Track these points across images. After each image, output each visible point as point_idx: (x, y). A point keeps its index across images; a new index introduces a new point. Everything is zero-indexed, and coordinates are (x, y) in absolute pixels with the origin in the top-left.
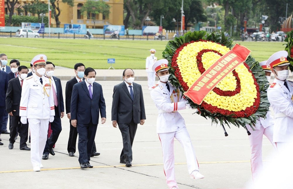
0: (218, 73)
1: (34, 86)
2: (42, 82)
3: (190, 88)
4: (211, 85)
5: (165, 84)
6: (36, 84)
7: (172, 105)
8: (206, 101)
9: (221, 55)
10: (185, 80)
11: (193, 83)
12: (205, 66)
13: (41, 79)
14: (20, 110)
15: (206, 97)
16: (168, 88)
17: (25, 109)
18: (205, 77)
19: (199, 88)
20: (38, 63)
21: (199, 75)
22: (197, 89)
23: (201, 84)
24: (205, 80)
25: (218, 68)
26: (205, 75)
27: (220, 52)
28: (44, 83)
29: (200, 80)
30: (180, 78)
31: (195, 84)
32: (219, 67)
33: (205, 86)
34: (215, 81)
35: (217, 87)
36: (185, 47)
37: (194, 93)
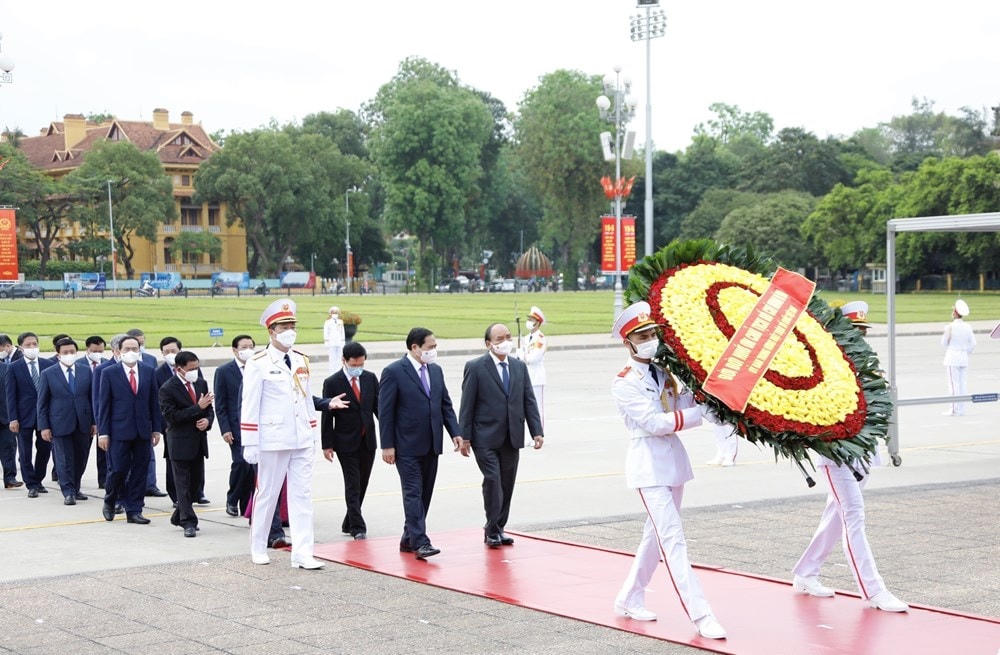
0: (765, 337)
1: (272, 372)
2: (288, 363)
3: (709, 374)
4: (758, 364)
5: (647, 367)
6: (276, 369)
7: (670, 417)
8: (754, 404)
9: (759, 295)
10: (693, 355)
11: (714, 363)
12: (731, 321)
13: (287, 357)
14: (242, 431)
15: (753, 395)
16: (655, 376)
17: (253, 427)
18: (739, 346)
19: (734, 374)
20: (278, 320)
21: (724, 343)
22: (727, 375)
23: (734, 364)
24: (742, 352)
25: (761, 324)
26: (737, 341)
27: (753, 288)
28: (295, 366)
29: (729, 353)
30: (681, 351)
31: (722, 364)
32: (762, 321)
33: (744, 369)
34: (764, 354)
35: (773, 368)
36: (670, 279)
37: (721, 386)
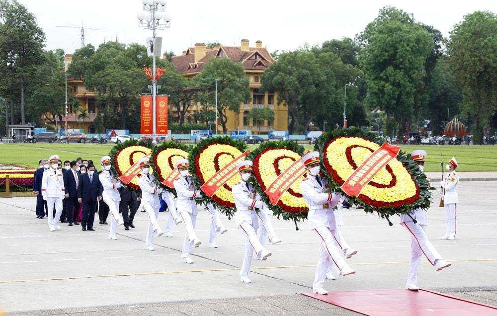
2: (55, 173)
3: (123, 174)
4: (136, 172)
6: (52, 175)
7: (112, 185)
9: (146, 154)
10: (121, 170)
11: (125, 172)
12: (134, 161)
13: (55, 171)
15: (132, 180)
16: (111, 175)
17: (45, 190)
19: (129, 174)
20: (53, 161)
21: (130, 166)
22: (127, 175)
23: (130, 172)
24: (133, 169)
26: (133, 166)
27: (145, 152)
28: (57, 174)
29: (130, 169)
30: (117, 168)
31: (127, 172)
33: (132, 173)
36: (124, 150)
37: (124, 177)
